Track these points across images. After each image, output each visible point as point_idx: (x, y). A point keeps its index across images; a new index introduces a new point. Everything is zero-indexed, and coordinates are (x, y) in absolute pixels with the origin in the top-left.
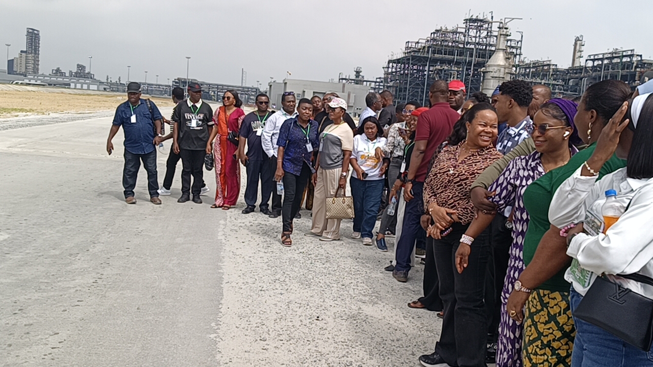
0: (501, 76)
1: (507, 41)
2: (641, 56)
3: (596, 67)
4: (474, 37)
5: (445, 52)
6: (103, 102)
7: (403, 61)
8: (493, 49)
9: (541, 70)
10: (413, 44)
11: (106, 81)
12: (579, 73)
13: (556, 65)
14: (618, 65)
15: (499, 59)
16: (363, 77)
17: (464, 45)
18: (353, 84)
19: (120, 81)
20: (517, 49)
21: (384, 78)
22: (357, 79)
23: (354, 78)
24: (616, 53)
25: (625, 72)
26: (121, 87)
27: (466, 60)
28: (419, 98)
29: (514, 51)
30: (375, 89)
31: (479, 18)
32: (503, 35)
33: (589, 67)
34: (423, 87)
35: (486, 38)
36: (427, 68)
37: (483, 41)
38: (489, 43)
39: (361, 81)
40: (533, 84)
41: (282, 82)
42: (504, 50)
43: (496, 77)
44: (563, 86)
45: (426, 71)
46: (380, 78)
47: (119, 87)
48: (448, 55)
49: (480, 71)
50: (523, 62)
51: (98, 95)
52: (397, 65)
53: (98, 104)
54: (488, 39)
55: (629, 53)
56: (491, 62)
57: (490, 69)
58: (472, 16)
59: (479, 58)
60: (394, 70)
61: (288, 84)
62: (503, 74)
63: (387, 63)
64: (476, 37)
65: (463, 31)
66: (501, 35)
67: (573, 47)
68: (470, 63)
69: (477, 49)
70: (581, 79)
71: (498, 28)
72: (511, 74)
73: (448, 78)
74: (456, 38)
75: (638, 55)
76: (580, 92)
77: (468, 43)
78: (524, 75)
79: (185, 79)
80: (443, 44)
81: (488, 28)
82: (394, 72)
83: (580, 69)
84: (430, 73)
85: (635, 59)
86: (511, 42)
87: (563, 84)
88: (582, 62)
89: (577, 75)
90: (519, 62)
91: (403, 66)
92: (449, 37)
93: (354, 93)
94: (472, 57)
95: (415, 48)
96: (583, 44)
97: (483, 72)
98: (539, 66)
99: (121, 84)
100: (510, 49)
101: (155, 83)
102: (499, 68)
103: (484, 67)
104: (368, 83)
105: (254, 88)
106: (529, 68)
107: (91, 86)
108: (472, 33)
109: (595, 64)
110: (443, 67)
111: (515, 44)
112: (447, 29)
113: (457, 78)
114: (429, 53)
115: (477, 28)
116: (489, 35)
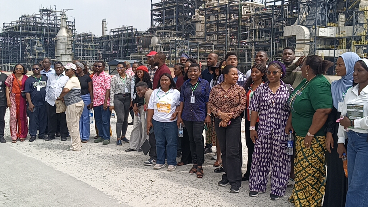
1: (66, 22)
2: (136, 29)
4: (46, 20)
5: (30, 29)
7: (3, 35)
8: (59, 26)
9: (87, 38)
10: (8, 24)
12: (107, 39)
13: (95, 35)
14: (126, 34)
15: (63, 33)
17: (41, 25)
20: (72, 27)
24: (124, 28)
25: (130, 38)
27: (44, 33)
29: (71, 28)
31: (48, 9)
32: (64, 19)
33: (112, 36)
34: (19, 50)
35: (54, 21)
37: (52, 22)
38: (56, 24)
42: (66, 27)
43: (63, 43)
44: (100, 46)
48: (32, 31)
49: (53, 40)
50: (77, 34)
55: (131, 28)
56: (59, 34)
57: (59, 38)
58: (44, 8)
59: (51, 32)
62: (67, 41)
65: (40, 16)
66: (62, 19)
67: (102, 25)
68: (46, 35)
69: (49, 27)
70: (109, 42)
71: (60, 15)
72: (71, 41)
73: (34, 44)
74: (35, 20)
75: (135, 29)
76: (109, 49)
77: (43, 23)
78: (78, 41)
80: (28, 24)
81: (54, 15)
83: (108, 37)
84: (22, 41)
85: (134, 31)
86: (68, 23)
88: (107, 33)
89: (105, 41)
90: (74, 34)
91: (3, 38)
92: (31, 20)
94: (47, 32)
95: (10, 27)
96: (107, 23)
97: (55, 40)
98: (86, 36)
100: (69, 27)
102: (64, 38)
103: (55, 37)
106: (80, 37)
109: (115, 34)
110: (30, 38)
111: (71, 24)
112: (29, 15)
113: (40, 44)
114: (20, 30)
115: (47, 14)
116: (55, 19)
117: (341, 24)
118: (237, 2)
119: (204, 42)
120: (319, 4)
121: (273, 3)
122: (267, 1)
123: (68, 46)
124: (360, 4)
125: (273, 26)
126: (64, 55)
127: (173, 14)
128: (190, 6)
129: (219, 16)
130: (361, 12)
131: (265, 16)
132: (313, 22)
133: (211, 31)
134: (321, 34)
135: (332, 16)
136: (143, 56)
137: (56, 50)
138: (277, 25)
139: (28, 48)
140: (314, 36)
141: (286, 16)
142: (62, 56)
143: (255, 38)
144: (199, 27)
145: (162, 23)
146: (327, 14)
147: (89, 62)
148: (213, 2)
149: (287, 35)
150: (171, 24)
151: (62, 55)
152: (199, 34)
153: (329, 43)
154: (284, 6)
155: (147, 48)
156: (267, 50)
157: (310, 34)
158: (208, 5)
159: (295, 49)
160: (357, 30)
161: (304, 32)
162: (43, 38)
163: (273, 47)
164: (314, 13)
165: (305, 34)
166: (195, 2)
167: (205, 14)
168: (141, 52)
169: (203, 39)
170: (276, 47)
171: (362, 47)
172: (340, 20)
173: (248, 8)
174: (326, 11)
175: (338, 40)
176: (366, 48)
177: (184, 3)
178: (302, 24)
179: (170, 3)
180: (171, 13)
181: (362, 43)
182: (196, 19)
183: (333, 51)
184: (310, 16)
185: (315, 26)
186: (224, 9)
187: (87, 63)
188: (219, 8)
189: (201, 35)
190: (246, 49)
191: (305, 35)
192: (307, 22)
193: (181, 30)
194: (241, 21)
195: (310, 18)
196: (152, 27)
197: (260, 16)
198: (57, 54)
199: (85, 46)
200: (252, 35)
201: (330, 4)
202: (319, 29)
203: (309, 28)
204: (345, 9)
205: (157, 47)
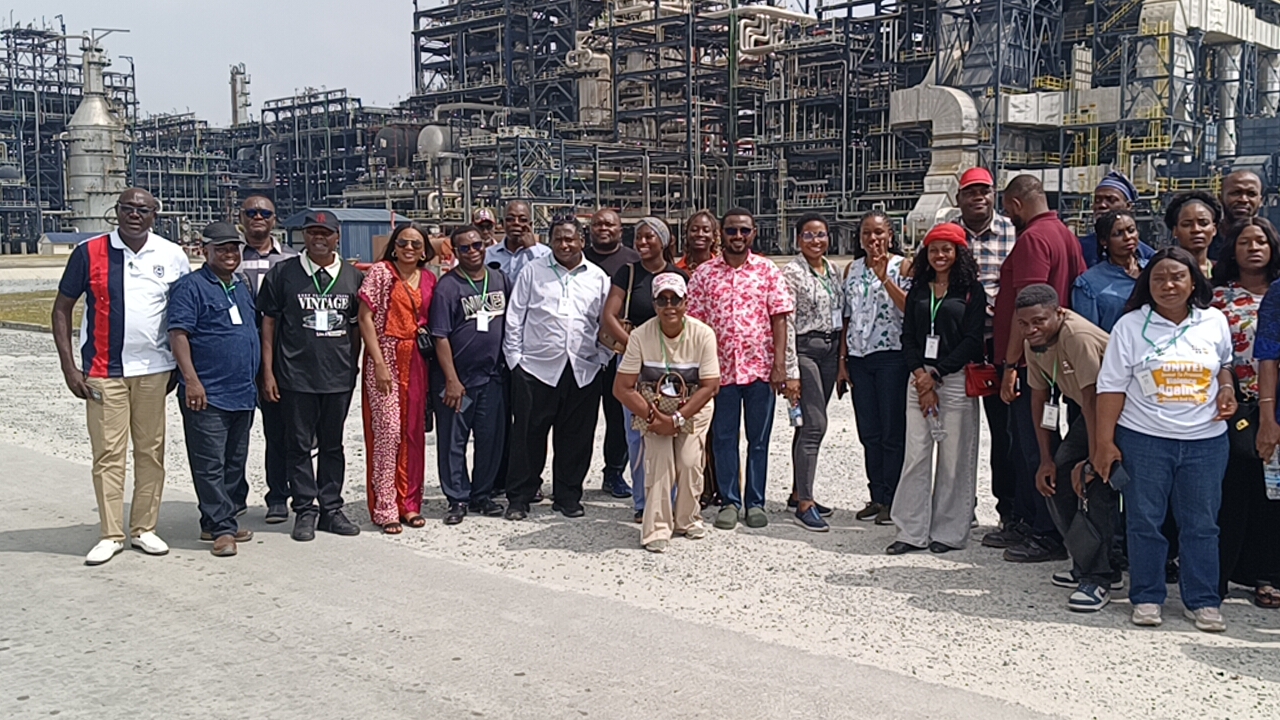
0: (104, 148)
1: (104, 75)
2: (359, 100)
3: (282, 123)
4: (29, 68)
8: (76, 92)
9: (178, 132)
12: (254, 135)
13: (206, 122)
14: (320, 118)
15: (95, 113)
17: (10, 86)
20: (126, 92)
24: (312, 97)
25: (337, 130)
27: (20, 117)
29: (121, 95)
31: (34, 28)
32: (95, 63)
33: (269, 124)
35: (57, 71)
37: (50, 76)
38: (66, 81)
42: (101, 94)
43: (95, 151)
44: (227, 162)
49: (58, 140)
54: (62, 72)
55: (339, 95)
56: (77, 119)
57: (80, 134)
58: (18, 24)
59: (48, 111)
62: (108, 143)
65: (4, 54)
66: (90, 63)
67: (230, 86)
68: (30, 123)
69: (41, 93)
70: (259, 147)
71: (81, 49)
72: (124, 143)
75: (353, 100)
77: (19, 81)
81: (57, 50)
83: (254, 129)
85: (349, 106)
86: (111, 77)
87: (228, 158)
88: (253, 114)
89: (250, 140)
94: (34, 110)
96: (247, 80)
97: (64, 142)
98: (173, 125)
100: (113, 92)
102: (97, 132)
103: (64, 130)
106: (155, 129)
109: (280, 119)
111: (120, 82)
115: (33, 48)
116: (63, 63)
117: (1082, 81)
118: (720, 7)
119: (613, 145)
120: (1007, 12)
121: (845, 10)
122: (824, 5)
123: (114, 162)
124: (1143, 12)
125: (848, 89)
126: (98, 193)
127: (494, 48)
128: (552, 19)
129: (662, 55)
130: (1146, 41)
131: (820, 54)
132: (986, 75)
133: (632, 108)
134: (1014, 117)
135: (1049, 53)
136: (389, 193)
137: (68, 178)
138: (863, 86)
140: (992, 121)
141: (891, 57)
142: (93, 197)
143: (787, 129)
144: (592, 94)
145: (455, 79)
146: (1034, 47)
147: (190, 217)
148: (635, 6)
149: (902, 121)
150: (485, 82)
151: (90, 194)
152: (591, 118)
153: (1040, 147)
154: (885, 22)
155: (404, 166)
156: (830, 173)
157: (980, 114)
158: (620, 17)
159: (931, 168)
160: (1133, 100)
161: (960, 110)
162: (17, 135)
163: (849, 160)
164: (991, 45)
165: (964, 115)
166: (574, 7)
167: (614, 46)
168: (382, 180)
169: (607, 133)
170: (859, 161)
171: (1153, 158)
172: (1078, 66)
173: (759, 27)
174: (1028, 38)
175: (1071, 135)
176: (1163, 162)
177: (534, 10)
178: (948, 83)
179: (481, 8)
180: (486, 42)
181: (1153, 143)
182: (579, 66)
183: (1057, 171)
184: (978, 55)
185: (996, 90)
186: (677, 30)
187: (181, 222)
188: (659, 27)
189: (600, 120)
190: (756, 167)
191: (961, 121)
192: (969, 74)
193: (522, 104)
194: (736, 72)
195: (979, 61)
196: (418, 93)
197: (804, 56)
198: (73, 192)
199: (173, 160)
200: (778, 122)
201: (1042, 14)
202: (1007, 99)
203: (975, 96)
204: (1090, 31)
205: (440, 162)
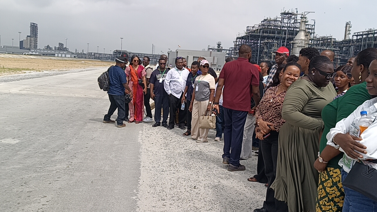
0: (303, 46)
1: (306, 25)
3: (359, 39)
4: (286, 23)
5: (269, 32)
6: (74, 64)
7: (245, 38)
8: (298, 30)
9: (326, 42)
10: (251, 28)
11: (75, 52)
12: (349, 43)
13: (335, 39)
14: (372, 38)
15: (302, 36)
16: (222, 47)
17: (281, 28)
18: (216, 51)
19: (83, 52)
20: (312, 30)
21: (234, 48)
22: (218, 49)
23: (217, 48)
24: (370, 31)
25: (376, 42)
26: (84, 56)
27: (282, 37)
28: (255, 59)
29: (310, 31)
30: (229, 54)
31: (289, 12)
32: (304, 22)
33: (354, 40)
34: (257, 53)
35: (294, 24)
36: (259, 42)
37: (292, 25)
38: (296, 27)
39: (220, 50)
40: (322, 50)
41: (175, 51)
42: (305, 30)
43: (300, 46)
45: (259, 43)
46: (232, 48)
47: (83, 56)
48: (272, 34)
49: (291, 43)
50: (316, 37)
51: (71, 60)
52: (242, 40)
53: (71, 65)
54: (295, 24)
56: (297, 37)
57: (296, 42)
58: (285, 11)
59: (290, 35)
60: (240, 43)
61: (178, 53)
62: (304, 44)
63: (236, 39)
64: (288, 23)
65: (280, 20)
66: (302, 22)
67: (345, 28)
68: (284, 38)
69: (289, 30)
70: (350, 47)
71: (301, 18)
72: (309, 44)
73: (272, 47)
74: (276, 24)
76: (350, 55)
77: (283, 27)
78: (316, 45)
79: (120, 51)
80: (268, 27)
81: (295, 18)
82: (240, 44)
83: (349, 41)
84: (261, 44)
86: (308, 26)
87: (340, 50)
88: (350, 37)
89: (347, 45)
90: (313, 37)
91: (245, 41)
92: (272, 24)
93: (217, 57)
94: (286, 35)
95: (252, 30)
96: (351, 26)
97: (292, 43)
98: (325, 40)
99: (84, 54)
100: (308, 30)
101: (103, 53)
102: (301, 41)
103: (293, 40)
104: (225, 51)
105: (159, 55)
106: (319, 41)
107: (67, 55)
108: (286, 21)
110: (269, 41)
111: (311, 27)
112: (271, 19)
113: (277, 47)
114: (260, 33)
115: (288, 18)
139: (265, 50)
